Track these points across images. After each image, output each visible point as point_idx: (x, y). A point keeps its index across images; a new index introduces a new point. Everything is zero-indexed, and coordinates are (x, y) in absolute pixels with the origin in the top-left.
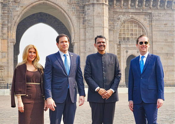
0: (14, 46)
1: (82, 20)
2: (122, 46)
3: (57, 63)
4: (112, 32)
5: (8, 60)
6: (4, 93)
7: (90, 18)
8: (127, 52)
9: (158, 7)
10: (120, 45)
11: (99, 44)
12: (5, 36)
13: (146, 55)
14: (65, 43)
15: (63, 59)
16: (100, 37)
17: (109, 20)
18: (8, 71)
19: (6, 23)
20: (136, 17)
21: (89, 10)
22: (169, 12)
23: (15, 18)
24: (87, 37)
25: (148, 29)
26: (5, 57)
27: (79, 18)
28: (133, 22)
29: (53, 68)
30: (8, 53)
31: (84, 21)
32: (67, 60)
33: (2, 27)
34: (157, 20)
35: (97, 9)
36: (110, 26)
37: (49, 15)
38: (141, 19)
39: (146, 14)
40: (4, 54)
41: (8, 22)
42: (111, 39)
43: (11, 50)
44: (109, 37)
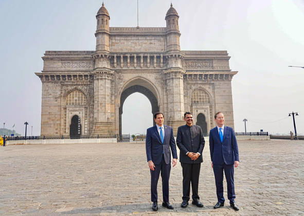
0: (119, 109)
1: (165, 90)
2: (193, 107)
3: (154, 134)
4: (186, 98)
5: (115, 118)
6: (113, 141)
7: (170, 88)
8: (197, 111)
9: (219, 79)
10: (192, 106)
11: (188, 119)
12: (113, 102)
13: (223, 127)
14: (161, 119)
15: (159, 131)
16: (189, 113)
17: (184, 89)
18: (115, 125)
19: (114, 93)
20: (203, 86)
21: (170, 83)
22: (227, 82)
23: (120, 89)
24: (169, 101)
25: (212, 94)
26: (113, 116)
27: (163, 88)
28: (201, 90)
29: (151, 138)
30: (115, 113)
31: (167, 90)
32: (162, 131)
33: (111, 96)
34: (218, 88)
35: (176, 81)
36: (184, 93)
37: (143, 87)
38: (206, 87)
39: (210, 84)
40: (112, 114)
41: (115, 92)
42: (186, 102)
43: (118, 111)
44: (184, 101)
